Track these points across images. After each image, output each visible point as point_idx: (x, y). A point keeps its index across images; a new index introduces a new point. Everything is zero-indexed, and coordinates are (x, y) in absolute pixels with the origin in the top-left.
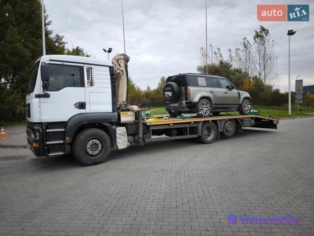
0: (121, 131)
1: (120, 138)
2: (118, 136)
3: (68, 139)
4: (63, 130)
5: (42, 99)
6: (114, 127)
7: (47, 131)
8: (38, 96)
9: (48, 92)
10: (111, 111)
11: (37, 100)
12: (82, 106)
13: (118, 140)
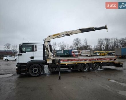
0: (46, 66)
1: (45, 69)
2: (45, 68)
3: (27, 69)
4: (25, 66)
5: (20, 56)
6: (43, 65)
7: (21, 66)
8: (18, 55)
9: (22, 54)
10: (43, 59)
11: (18, 56)
12: (32, 58)
13: (45, 70)
